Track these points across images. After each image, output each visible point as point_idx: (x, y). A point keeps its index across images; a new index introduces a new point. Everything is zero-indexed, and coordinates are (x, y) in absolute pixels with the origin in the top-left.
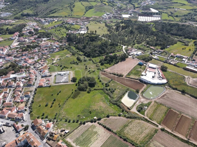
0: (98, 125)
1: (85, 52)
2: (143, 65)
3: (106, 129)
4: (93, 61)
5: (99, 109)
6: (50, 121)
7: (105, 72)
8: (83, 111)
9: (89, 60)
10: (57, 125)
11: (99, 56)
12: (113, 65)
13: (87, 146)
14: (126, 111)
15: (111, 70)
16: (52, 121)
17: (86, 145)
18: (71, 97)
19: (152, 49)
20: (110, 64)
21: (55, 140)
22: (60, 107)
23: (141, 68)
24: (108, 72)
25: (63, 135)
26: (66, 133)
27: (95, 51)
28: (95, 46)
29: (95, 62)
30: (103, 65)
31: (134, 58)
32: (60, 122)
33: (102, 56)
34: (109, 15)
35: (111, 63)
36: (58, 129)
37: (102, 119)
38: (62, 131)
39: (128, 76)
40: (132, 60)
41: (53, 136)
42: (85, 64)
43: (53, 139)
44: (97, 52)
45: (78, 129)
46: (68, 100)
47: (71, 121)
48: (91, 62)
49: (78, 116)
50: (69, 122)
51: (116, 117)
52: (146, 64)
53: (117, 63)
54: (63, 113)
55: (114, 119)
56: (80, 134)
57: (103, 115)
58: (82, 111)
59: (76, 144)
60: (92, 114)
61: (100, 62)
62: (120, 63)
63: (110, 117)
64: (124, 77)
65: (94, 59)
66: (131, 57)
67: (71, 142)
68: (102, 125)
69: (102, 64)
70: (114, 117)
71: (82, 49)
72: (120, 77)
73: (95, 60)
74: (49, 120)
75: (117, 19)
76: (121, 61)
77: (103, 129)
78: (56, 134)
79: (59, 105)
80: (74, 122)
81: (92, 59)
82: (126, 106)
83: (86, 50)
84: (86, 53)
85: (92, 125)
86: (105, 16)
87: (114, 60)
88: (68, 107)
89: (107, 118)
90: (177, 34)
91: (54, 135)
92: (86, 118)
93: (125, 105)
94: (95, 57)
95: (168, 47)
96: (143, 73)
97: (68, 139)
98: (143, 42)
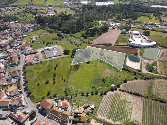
0: (121, 92)
1: (62, 29)
2: (126, 33)
3: (132, 94)
4: (74, 36)
5: (109, 76)
6: (63, 100)
7: (92, 44)
8: (95, 81)
9: (70, 36)
10: (74, 102)
11: (79, 31)
12: (98, 37)
13: (127, 118)
14: (138, 74)
15: (97, 41)
16: (65, 98)
17: (125, 118)
18: (72, 70)
19: (125, 21)
20: (93, 37)
21: (85, 121)
22: (64, 81)
23: (125, 36)
24: (95, 43)
25: (91, 113)
26: (92, 109)
27: (73, 27)
28: (70, 23)
29: (76, 37)
30: (87, 39)
31: (115, 29)
32: (76, 97)
33: (81, 31)
34: (69, 3)
35: (95, 36)
36: (79, 107)
37: (121, 86)
38: (85, 108)
39: (116, 44)
40: (114, 31)
41: (80, 117)
42: (68, 40)
43: (81, 120)
44: (76, 28)
45: (102, 102)
46: (71, 73)
47: (89, 94)
48: (73, 37)
49: (93, 87)
50: (87, 96)
51: (133, 81)
52: (128, 32)
53: (100, 34)
54: (73, 87)
55: (133, 83)
56: (109, 106)
57: (118, 81)
58: (93, 82)
59: (113, 120)
60: (106, 82)
61: (82, 37)
62: (103, 34)
63: (128, 82)
64: (113, 45)
65: (74, 35)
66: (111, 28)
67: (105, 119)
68: (126, 91)
69: (85, 38)
70: (132, 82)
71: (58, 27)
72: (110, 46)
73: (76, 36)
74: (60, 99)
75: (77, 5)
76: (104, 33)
77: (130, 96)
78: (81, 114)
79: (62, 79)
80: (92, 94)
81: (72, 34)
82: (135, 69)
83: (63, 28)
84: (64, 30)
85: (115, 94)
86: (66, 3)
87: (96, 33)
88: (74, 81)
89: (125, 84)
90: (136, 10)
91: (79, 115)
92: (103, 88)
93: (133, 69)
94: (75, 32)
95: (137, 18)
96: (130, 40)
97: (99, 116)
98: (113, 17)
